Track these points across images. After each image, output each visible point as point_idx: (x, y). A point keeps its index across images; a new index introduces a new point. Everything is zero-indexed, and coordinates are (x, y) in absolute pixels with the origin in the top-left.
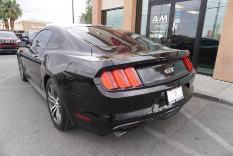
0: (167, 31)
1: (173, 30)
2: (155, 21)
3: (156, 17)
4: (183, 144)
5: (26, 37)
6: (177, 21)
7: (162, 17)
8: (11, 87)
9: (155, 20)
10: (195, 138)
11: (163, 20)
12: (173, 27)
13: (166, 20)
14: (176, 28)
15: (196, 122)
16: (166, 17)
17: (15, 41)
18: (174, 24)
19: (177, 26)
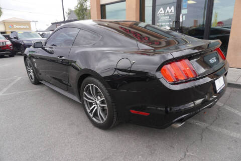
0: (174, 23)
1: (181, 21)
2: (161, 13)
3: (162, 9)
4: (227, 129)
5: (15, 38)
6: (184, 11)
7: (168, 8)
8: (24, 92)
9: (160, 11)
10: (235, 123)
11: (170, 11)
12: (181, 19)
13: (173, 11)
14: (184, 19)
15: (228, 108)
16: (173, 8)
17: (4, 43)
18: (181, 15)
19: (184, 16)
